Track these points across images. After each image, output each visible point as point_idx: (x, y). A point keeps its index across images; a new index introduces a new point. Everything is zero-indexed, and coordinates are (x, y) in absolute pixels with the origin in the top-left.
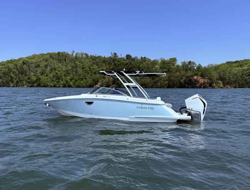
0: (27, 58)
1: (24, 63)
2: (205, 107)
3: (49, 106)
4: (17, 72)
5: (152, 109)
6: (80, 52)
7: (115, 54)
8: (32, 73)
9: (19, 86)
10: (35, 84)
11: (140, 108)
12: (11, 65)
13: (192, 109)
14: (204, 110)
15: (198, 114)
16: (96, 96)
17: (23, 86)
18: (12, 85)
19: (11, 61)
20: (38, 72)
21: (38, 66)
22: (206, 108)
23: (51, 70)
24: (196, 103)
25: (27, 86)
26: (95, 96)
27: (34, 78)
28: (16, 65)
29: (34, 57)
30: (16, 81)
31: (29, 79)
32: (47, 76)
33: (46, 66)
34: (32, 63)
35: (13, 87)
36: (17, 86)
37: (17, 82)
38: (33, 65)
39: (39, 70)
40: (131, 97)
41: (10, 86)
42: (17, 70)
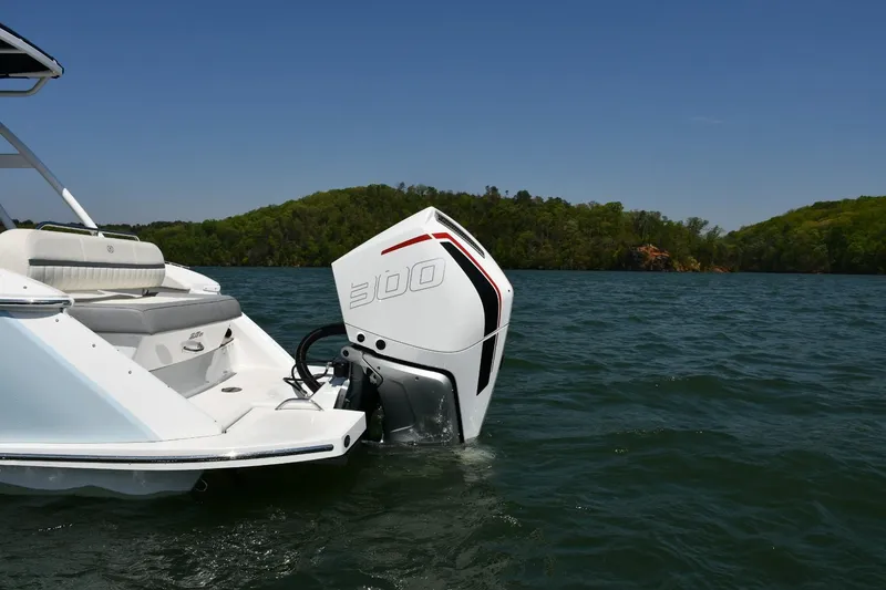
0: (304, 201)
1: (295, 214)
2: (491, 322)
4: (282, 235)
6: (416, 185)
7: (494, 189)
8: (311, 238)
9: (285, 265)
10: (317, 262)
12: (269, 220)
13: (381, 345)
14: (488, 348)
15: (431, 383)
17: (292, 264)
18: (271, 263)
19: (271, 210)
20: (323, 235)
21: (323, 221)
22: (501, 332)
23: (352, 228)
24: (415, 285)
25: (301, 266)
27: (315, 248)
28: (279, 220)
29: (316, 199)
30: (277, 254)
31: (305, 248)
32: (341, 243)
33: (341, 221)
34: (310, 215)
35: (274, 266)
36: (280, 265)
37: (282, 257)
38: (314, 219)
39: (326, 229)
41: (267, 266)
42: (283, 229)
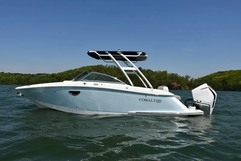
3: (22, 95)
5: (159, 101)
11: (143, 100)
15: (207, 106)
16: (85, 84)
22: (215, 100)
26: (83, 84)
40: (131, 86)
